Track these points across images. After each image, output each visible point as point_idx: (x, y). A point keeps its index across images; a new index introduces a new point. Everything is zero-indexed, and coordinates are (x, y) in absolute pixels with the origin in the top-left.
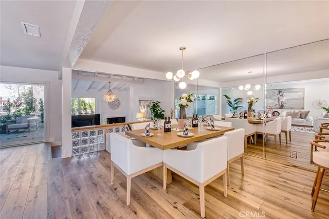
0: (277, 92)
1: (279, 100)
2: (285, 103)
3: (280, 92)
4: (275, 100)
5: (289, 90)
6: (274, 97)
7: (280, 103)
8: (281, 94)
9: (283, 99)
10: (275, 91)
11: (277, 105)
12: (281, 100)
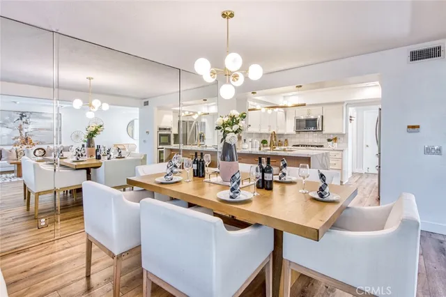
0: (18, 117)
1: (21, 129)
2: (31, 136)
3: (22, 116)
4: (14, 129)
5: (39, 115)
6: (11, 125)
7: (24, 135)
8: (24, 119)
9: (29, 129)
10: (13, 114)
11: (16, 138)
12: (25, 130)
